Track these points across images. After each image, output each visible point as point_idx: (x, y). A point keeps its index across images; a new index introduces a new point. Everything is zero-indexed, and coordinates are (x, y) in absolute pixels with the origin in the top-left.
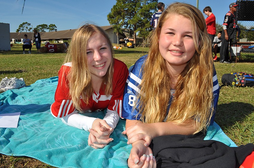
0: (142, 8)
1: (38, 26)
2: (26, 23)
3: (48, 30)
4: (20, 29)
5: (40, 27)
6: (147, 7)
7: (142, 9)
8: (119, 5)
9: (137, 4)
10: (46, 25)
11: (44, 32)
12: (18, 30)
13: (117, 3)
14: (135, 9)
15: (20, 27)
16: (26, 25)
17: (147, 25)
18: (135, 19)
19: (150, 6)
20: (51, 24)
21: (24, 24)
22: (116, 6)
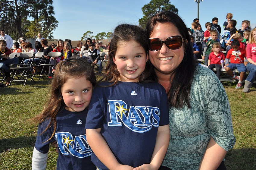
1: (98, 34)
2: (90, 31)
3: (107, 37)
4: (84, 37)
5: (100, 35)
10: (105, 33)
11: (104, 39)
12: (83, 38)
15: (84, 35)
16: (89, 33)
20: (109, 32)
21: (87, 32)
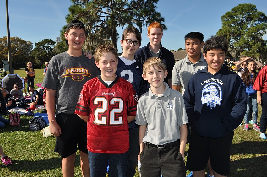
0: (248, 29)
6: (255, 29)
7: (249, 31)
8: (224, 29)
9: (243, 27)
13: (223, 27)
14: (241, 31)
17: (254, 47)
18: (241, 41)
19: (258, 27)
22: (222, 30)
